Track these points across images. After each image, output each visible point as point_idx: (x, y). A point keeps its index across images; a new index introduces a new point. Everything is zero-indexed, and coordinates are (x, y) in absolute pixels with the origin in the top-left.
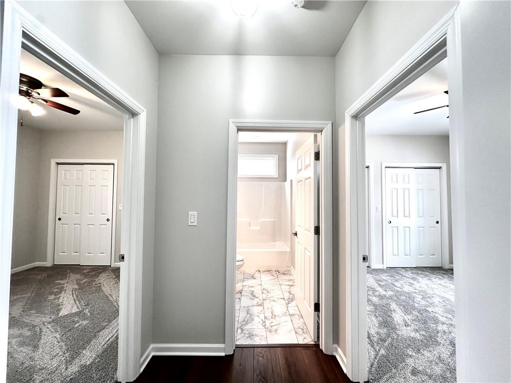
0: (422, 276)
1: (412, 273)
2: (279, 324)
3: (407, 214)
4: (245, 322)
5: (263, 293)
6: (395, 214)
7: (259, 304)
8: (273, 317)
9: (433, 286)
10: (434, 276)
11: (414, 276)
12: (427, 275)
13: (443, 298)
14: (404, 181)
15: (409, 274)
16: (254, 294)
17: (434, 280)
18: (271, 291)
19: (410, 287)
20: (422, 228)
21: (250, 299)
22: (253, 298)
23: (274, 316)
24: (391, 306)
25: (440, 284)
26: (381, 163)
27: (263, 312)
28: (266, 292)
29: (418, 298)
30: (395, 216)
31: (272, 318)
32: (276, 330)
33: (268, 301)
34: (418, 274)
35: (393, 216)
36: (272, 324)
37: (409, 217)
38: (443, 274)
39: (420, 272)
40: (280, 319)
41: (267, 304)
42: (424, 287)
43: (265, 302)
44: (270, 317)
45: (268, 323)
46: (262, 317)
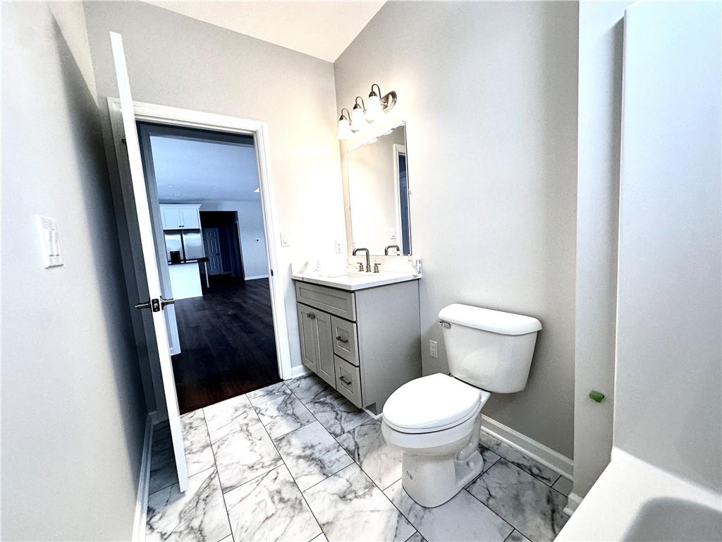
2: (233, 420)
4: (288, 402)
5: (294, 483)
7: (284, 442)
8: (244, 428)
16: (315, 469)
18: (271, 509)
21: (312, 447)
22: (308, 452)
23: (245, 430)
27: (267, 428)
28: (286, 495)
31: (247, 424)
32: (236, 410)
33: (267, 461)
36: (245, 415)
40: (232, 428)
41: (266, 450)
43: (274, 454)
44: (250, 424)
45: (252, 414)
46: (266, 420)
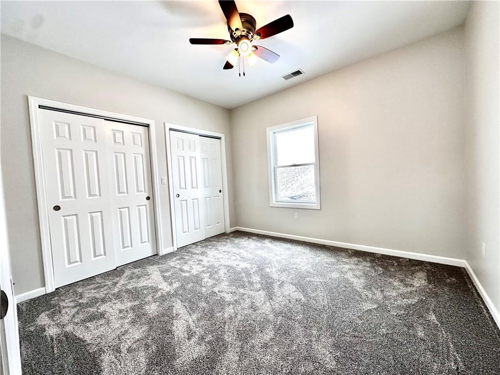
0: (210, 247)
1: (202, 247)
3: (195, 185)
6: (183, 186)
9: (220, 255)
10: (220, 243)
11: (204, 249)
12: (214, 246)
13: (228, 266)
14: (190, 149)
15: (199, 250)
17: (220, 248)
19: (198, 266)
20: (208, 198)
24: (174, 309)
25: (224, 251)
26: (164, 123)
29: (206, 278)
30: (183, 188)
34: (207, 246)
35: (181, 188)
37: (197, 188)
38: (226, 239)
39: (208, 244)
42: (212, 260)
